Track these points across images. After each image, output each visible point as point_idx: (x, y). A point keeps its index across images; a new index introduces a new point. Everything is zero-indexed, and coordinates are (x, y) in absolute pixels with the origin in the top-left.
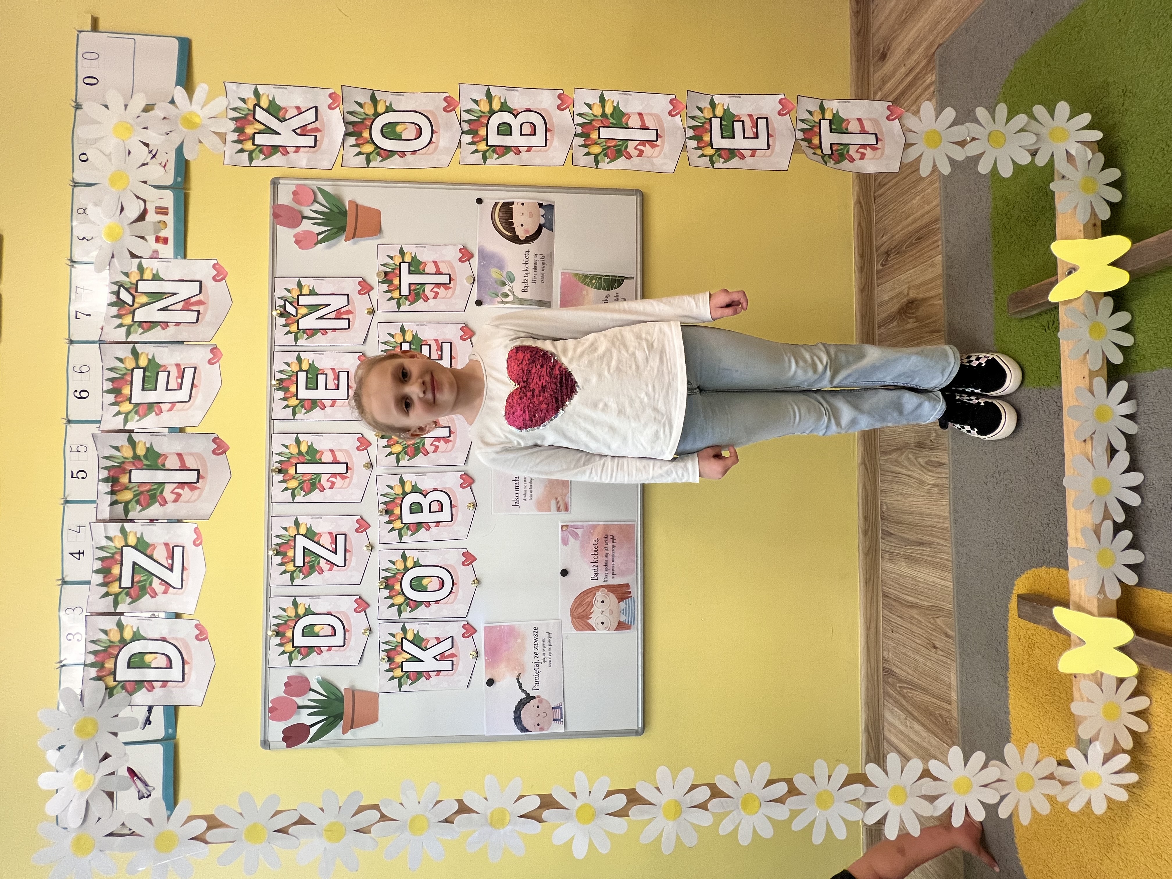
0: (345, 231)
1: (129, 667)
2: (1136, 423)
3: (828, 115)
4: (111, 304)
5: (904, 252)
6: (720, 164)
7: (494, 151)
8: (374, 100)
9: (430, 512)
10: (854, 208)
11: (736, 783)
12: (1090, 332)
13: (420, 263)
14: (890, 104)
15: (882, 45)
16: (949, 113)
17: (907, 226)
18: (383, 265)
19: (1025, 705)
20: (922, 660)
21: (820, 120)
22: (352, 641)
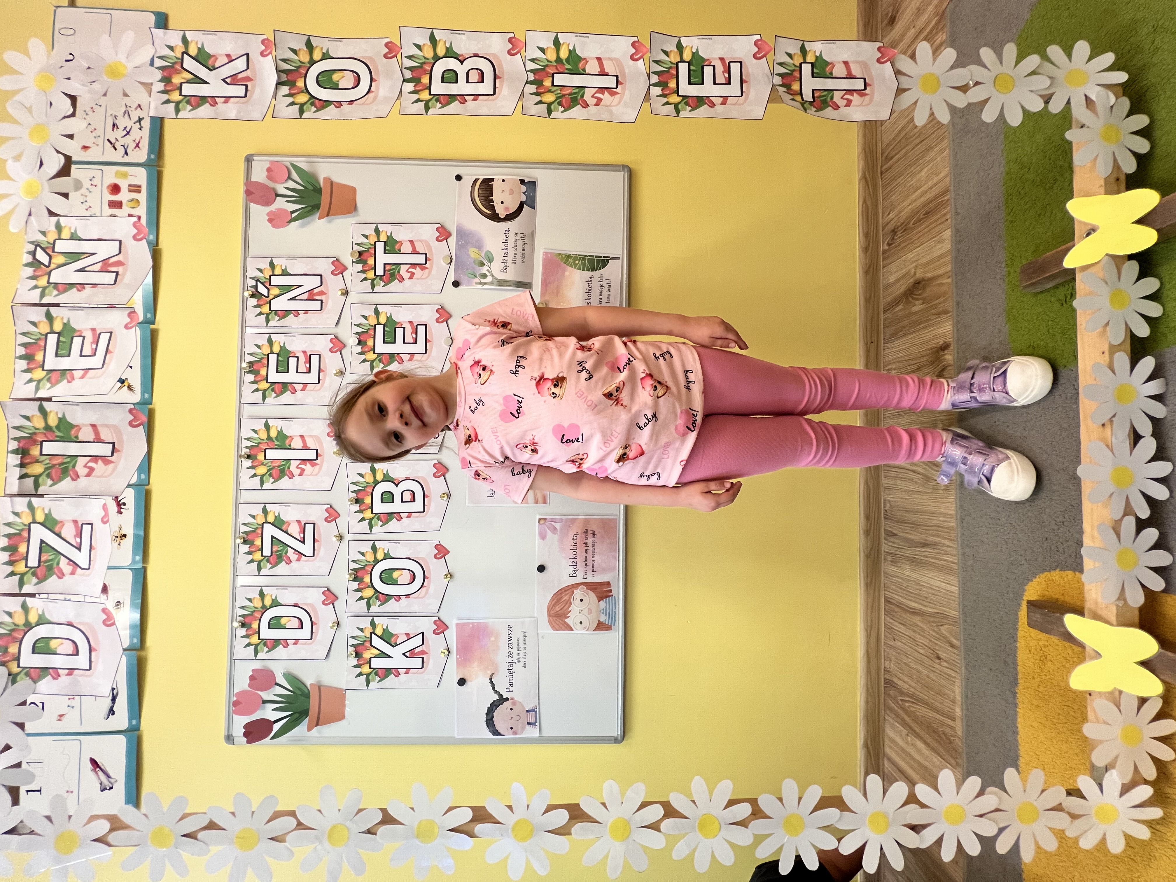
0: (319, 209)
1: (33, 652)
2: (1164, 405)
3: (810, 58)
4: (27, 265)
5: (911, 228)
6: (686, 112)
7: (437, 100)
8: (309, 45)
9: (402, 501)
10: (859, 184)
11: (693, 801)
12: (1112, 301)
13: (396, 242)
14: (881, 44)
15: (891, 9)
16: (949, 54)
17: (916, 200)
18: (358, 244)
19: (1035, 724)
20: (925, 672)
21: (801, 64)
22: (320, 635)
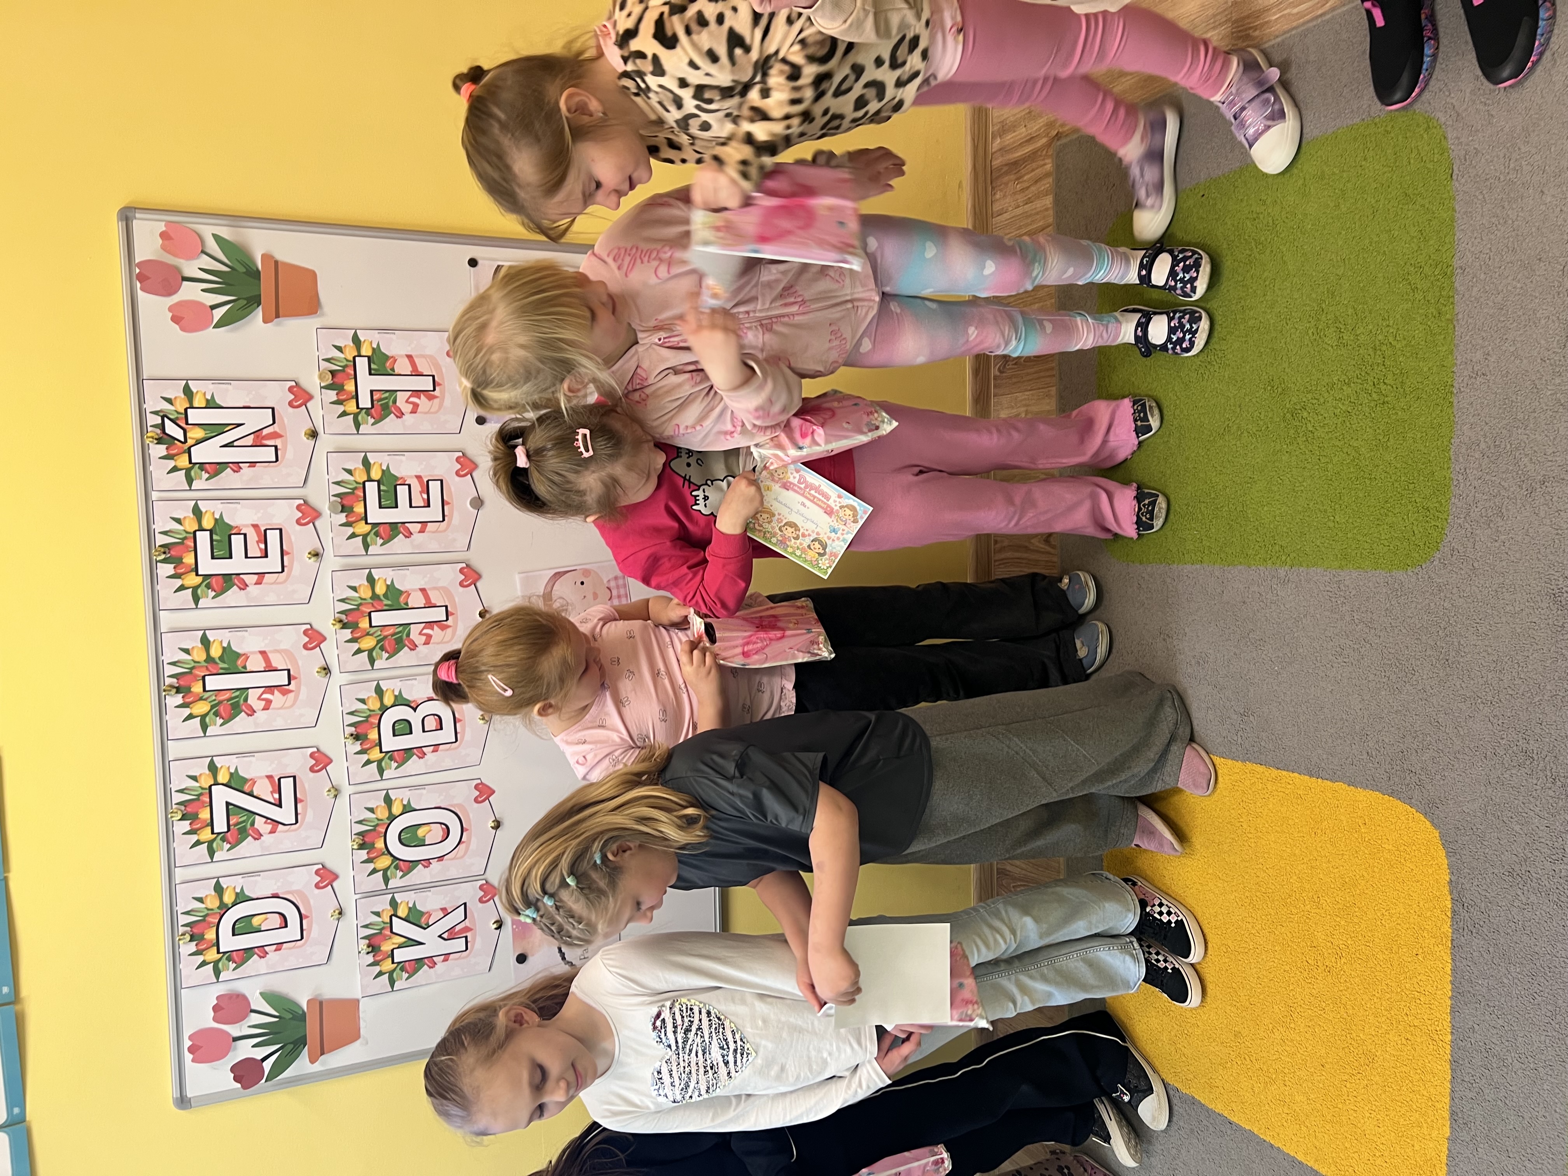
0: (259, 305)
9: (424, 731)
13: (387, 358)
18: (327, 360)
22: (315, 931)
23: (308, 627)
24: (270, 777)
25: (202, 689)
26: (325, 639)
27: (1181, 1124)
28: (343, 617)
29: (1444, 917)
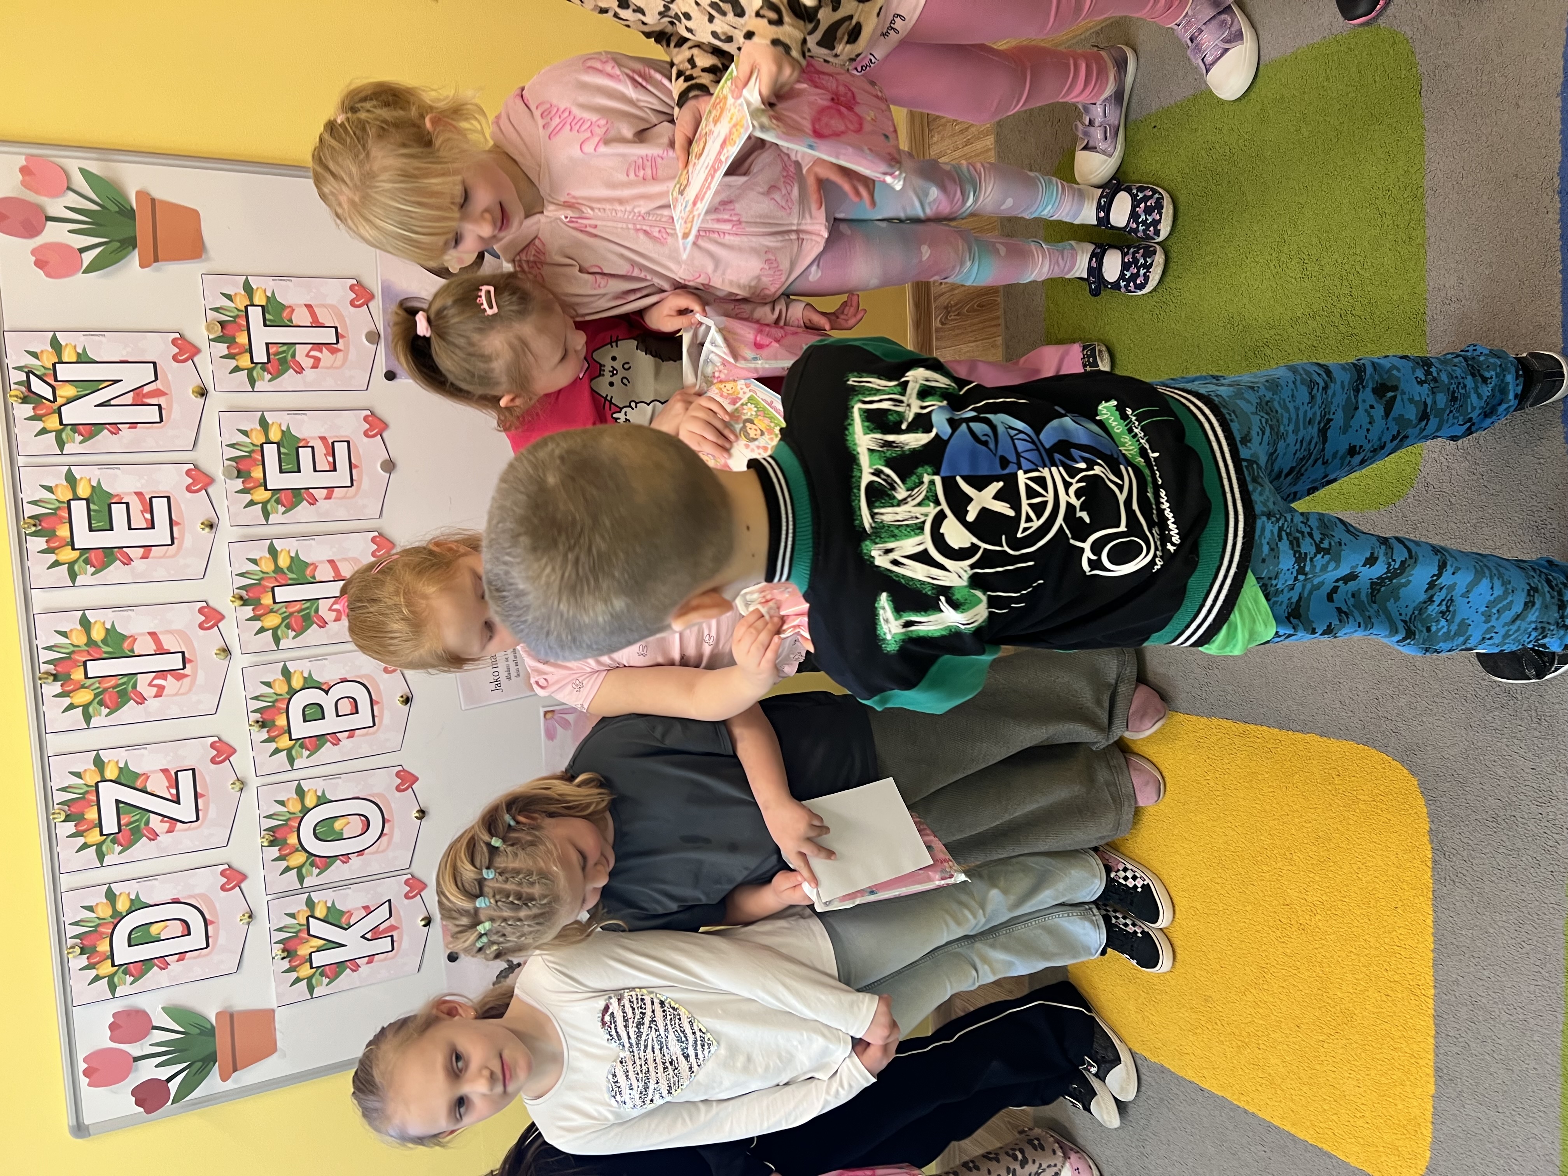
0: (135, 247)
9: (338, 715)
13: (283, 307)
18: (216, 310)
22: (222, 937)
23: (204, 604)
24: (165, 771)
25: (83, 676)
26: (223, 617)
27: (1150, 1093)
28: (243, 593)
29: (1425, 867)
